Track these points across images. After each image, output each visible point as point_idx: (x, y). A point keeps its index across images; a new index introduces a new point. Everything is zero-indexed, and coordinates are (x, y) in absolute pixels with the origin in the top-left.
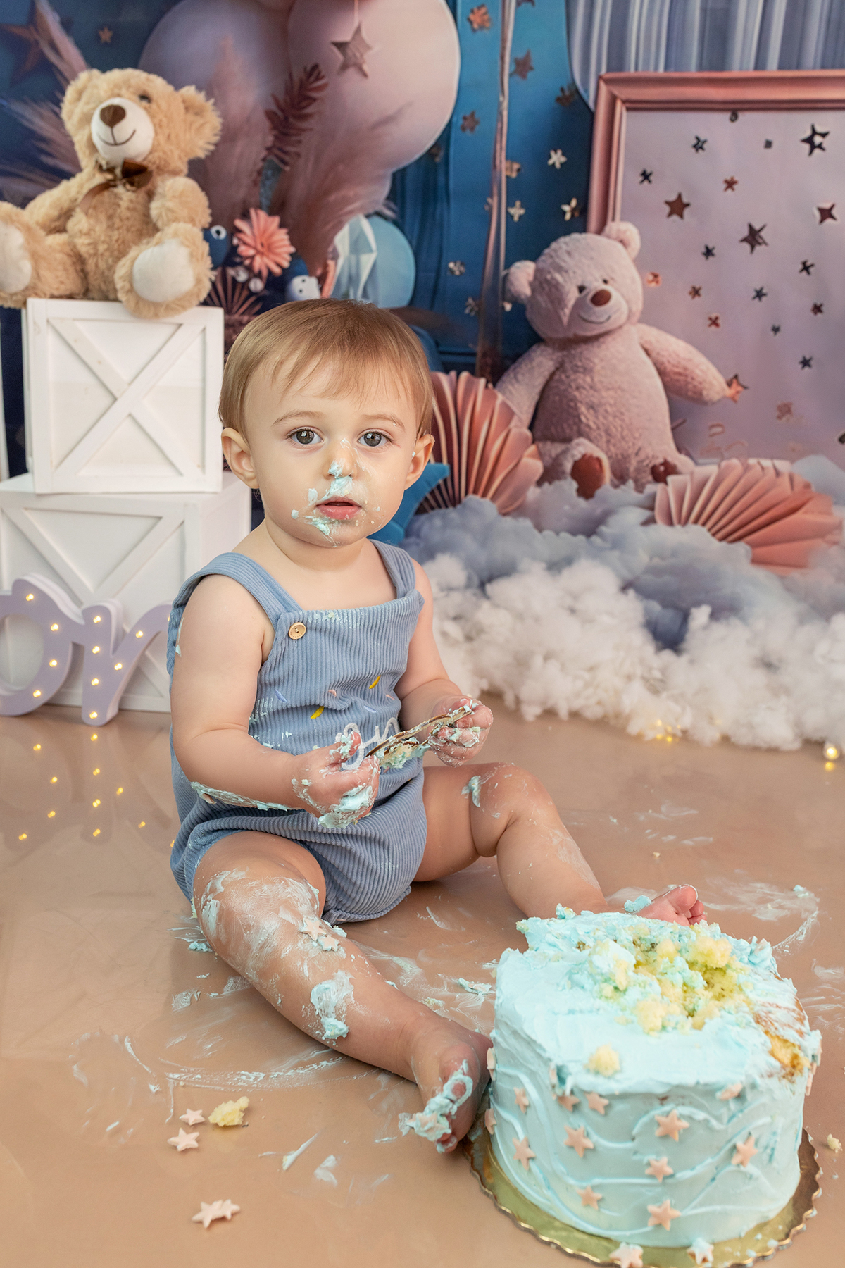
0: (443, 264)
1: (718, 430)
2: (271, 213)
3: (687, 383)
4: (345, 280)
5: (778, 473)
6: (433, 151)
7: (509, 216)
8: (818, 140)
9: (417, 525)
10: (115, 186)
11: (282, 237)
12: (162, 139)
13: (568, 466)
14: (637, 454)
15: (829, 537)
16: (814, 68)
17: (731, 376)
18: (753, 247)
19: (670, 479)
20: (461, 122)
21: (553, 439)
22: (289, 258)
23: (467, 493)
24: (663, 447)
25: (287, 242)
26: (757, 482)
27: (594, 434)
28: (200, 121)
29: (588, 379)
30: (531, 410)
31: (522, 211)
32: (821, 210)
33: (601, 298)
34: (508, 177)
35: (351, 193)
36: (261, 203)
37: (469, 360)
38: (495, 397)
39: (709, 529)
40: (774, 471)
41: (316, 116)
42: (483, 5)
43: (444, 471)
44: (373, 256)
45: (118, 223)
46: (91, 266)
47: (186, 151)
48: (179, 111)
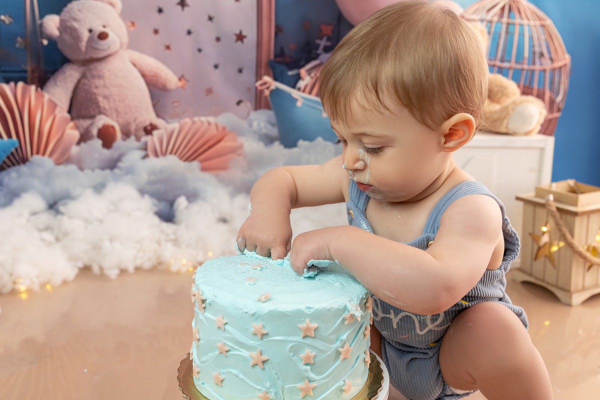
1: (176, 104)
3: (157, 81)
5: (209, 124)
13: (95, 132)
14: (135, 120)
15: (237, 152)
17: (180, 75)
18: (183, 8)
19: (155, 133)
21: (84, 117)
23: (32, 154)
24: (149, 116)
26: (199, 129)
27: (108, 113)
29: (102, 82)
33: (103, 36)
37: (23, 75)
38: (43, 96)
39: (179, 156)
40: (207, 123)
43: (14, 143)
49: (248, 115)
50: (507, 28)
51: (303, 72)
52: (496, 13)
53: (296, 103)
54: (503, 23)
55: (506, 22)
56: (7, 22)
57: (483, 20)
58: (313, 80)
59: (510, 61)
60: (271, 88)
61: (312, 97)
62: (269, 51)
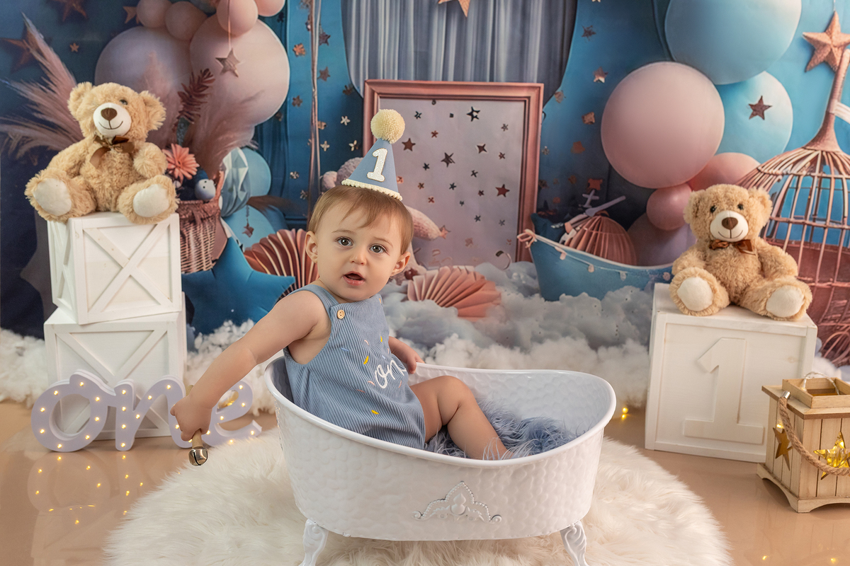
0: (287, 173)
1: (437, 252)
2: (184, 146)
3: (420, 230)
4: (230, 181)
5: (468, 272)
6: (277, 115)
7: (321, 149)
8: (475, 114)
10: (110, 150)
11: (191, 158)
12: (135, 123)
15: (495, 302)
16: (471, 81)
17: (442, 226)
18: (448, 164)
19: (414, 278)
20: (292, 101)
22: (196, 170)
25: (195, 162)
26: (458, 277)
28: (153, 111)
31: (328, 146)
32: (479, 147)
34: (319, 129)
35: (232, 136)
36: (178, 141)
37: (303, 222)
39: (435, 302)
40: (465, 271)
41: (209, 96)
42: (301, 44)
43: (292, 280)
44: (246, 169)
45: (115, 171)
46: (100, 195)
47: (148, 128)
48: (142, 106)
49: (508, 266)
50: (820, 183)
51: (568, 225)
52: (804, 166)
53: (559, 256)
54: (814, 177)
55: (818, 177)
56: (295, 178)
57: (787, 174)
58: (579, 233)
59: (825, 220)
60: (532, 241)
61: (577, 251)
62: (532, 205)
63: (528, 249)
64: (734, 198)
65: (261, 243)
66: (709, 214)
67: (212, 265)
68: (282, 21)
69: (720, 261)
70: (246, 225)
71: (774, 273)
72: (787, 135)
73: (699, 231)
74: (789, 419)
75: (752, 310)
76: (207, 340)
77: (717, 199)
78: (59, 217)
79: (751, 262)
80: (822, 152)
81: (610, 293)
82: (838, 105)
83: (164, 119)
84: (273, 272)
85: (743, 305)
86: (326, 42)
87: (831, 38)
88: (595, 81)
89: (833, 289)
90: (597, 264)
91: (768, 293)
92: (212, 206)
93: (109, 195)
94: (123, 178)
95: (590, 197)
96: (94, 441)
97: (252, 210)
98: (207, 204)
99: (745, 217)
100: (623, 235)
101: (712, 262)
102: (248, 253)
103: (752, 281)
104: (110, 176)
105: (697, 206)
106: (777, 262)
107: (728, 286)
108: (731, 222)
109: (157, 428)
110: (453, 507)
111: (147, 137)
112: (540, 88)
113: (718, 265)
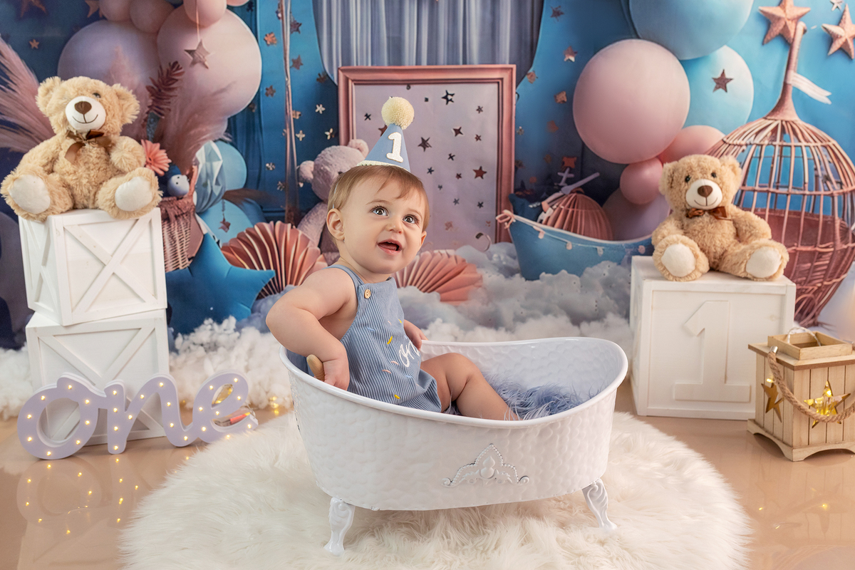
0: (263, 163)
2: (154, 141)
4: (204, 176)
5: (449, 256)
6: (250, 106)
7: (297, 139)
8: (449, 97)
9: (258, 305)
10: (84, 145)
11: (163, 154)
12: (110, 116)
15: (477, 284)
16: (444, 64)
18: (425, 149)
20: (265, 91)
21: (332, 251)
22: (168, 166)
23: (286, 284)
25: (166, 157)
26: (439, 261)
28: (126, 104)
30: (319, 237)
31: (304, 136)
32: (455, 130)
34: (294, 119)
35: (204, 130)
36: (148, 136)
37: (281, 214)
38: (298, 232)
39: (418, 288)
40: (447, 255)
41: (178, 89)
42: (272, 33)
43: (272, 273)
44: (220, 163)
45: (92, 166)
46: (77, 192)
47: (122, 122)
48: (115, 99)
49: (488, 248)
50: (781, 151)
51: (545, 204)
52: (766, 136)
53: (538, 235)
54: (775, 146)
55: (779, 146)
56: (271, 169)
57: (750, 144)
58: (556, 211)
59: (788, 187)
60: (511, 221)
61: (555, 229)
62: (509, 186)
63: (507, 229)
64: (707, 167)
65: (238, 238)
66: (684, 183)
67: (188, 263)
68: (252, 10)
69: (698, 228)
70: (222, 220)
71: (749, 237)
72: (748, 106)
73: (675, 201)
74: (779, 372)
75: (732, 273)
76: (188, 339)
77: (691, 169)
78: (38, 215)
79: (726, 228)
80: (782, 121)
81: (588, 269)
82: (795, 76)
83: (138, 112)
84: (252, 267)
85: (722, 270)
86: (298, 30)
87: (785, 11)
88: (565, 60)
89: (798, 254)
90: (575, 241)
91: (747, 255)
92: (186, 202)
93: (87, 191)
94: (101, 173)
95: (565, 175)
96: (84, 447)
97: (227, 204)
98: (181, 201)
99: (718, 185)
100: (598, 211)
101: (689, 230)
102: (225, 248)
103: (729, 246)
104: (87, 172)
105: (672, 177)
106: (751, 226)
107: (707, 252)
108: (706, 190)
109: (148, 429)
110: (482, 471)
111: (121, 131)
112: (512, 69)
113: (696, 232)
